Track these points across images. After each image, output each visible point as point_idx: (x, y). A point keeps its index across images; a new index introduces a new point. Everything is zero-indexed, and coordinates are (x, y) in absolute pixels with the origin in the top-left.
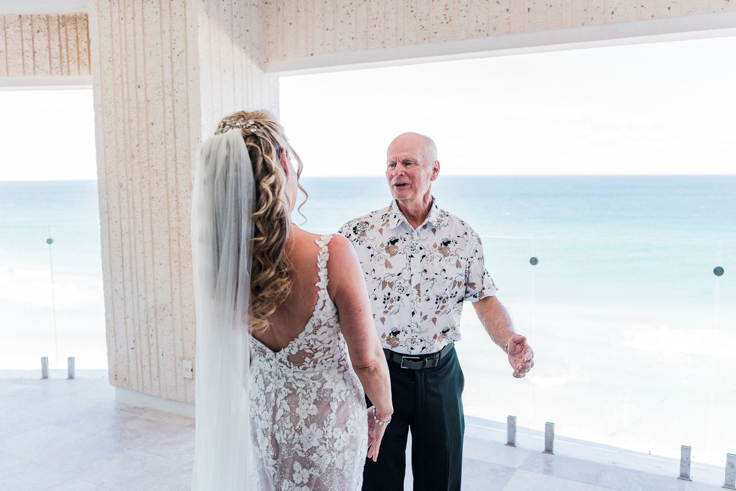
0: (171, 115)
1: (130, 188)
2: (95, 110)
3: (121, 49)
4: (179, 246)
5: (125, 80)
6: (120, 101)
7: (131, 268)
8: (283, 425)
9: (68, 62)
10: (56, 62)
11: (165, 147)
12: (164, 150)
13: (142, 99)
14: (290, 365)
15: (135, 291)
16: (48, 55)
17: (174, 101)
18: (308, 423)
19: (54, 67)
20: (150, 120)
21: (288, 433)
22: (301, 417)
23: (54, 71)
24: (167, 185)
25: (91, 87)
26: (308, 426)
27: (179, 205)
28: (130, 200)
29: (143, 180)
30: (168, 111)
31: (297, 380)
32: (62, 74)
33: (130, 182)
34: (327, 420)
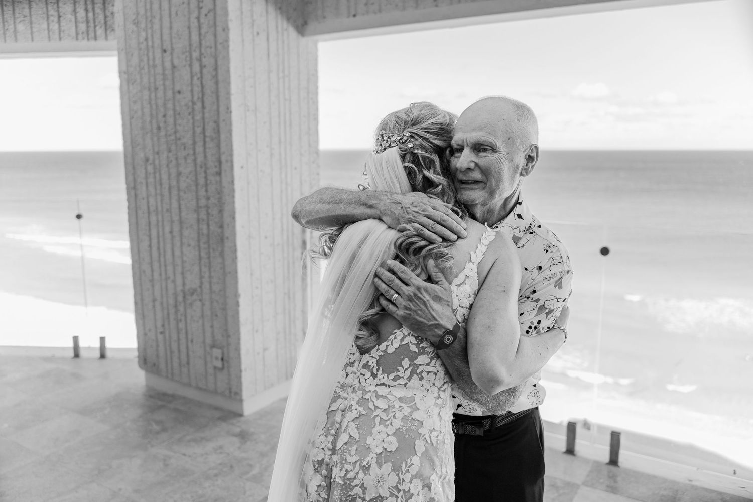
0: (198, 83)
1: (157, 162)
2: (120, 77)
3: (146, 10)
4: (208, 225)
5: (150, 43)
6: (146, 67)
7: (158, 249)
8: (345, 457)
9: (95, 26)
10: (83, 27)
11: (193, 118)
12: (191, 121)
13: (168, 65)
14: (378, 370)
15: (163, 273)
16: (73, 19)
17: (202, 67)
18: (381, 461)
19: (81, 32)
20: (177, 88)
21: (349, 470)
22: (372, 450)
23: (80, 36)
24: (195, 160)
25: (116, 53)
26: (380, 466)
27: (209, 182)
28: (157, 175)
29: (170, 154)
30: (195, 78)
31: (378, 396)
32: (88, 39)
33: (156, 156)
34: (406, 464)
